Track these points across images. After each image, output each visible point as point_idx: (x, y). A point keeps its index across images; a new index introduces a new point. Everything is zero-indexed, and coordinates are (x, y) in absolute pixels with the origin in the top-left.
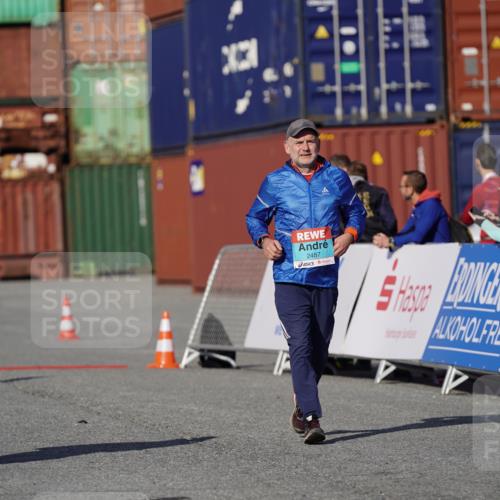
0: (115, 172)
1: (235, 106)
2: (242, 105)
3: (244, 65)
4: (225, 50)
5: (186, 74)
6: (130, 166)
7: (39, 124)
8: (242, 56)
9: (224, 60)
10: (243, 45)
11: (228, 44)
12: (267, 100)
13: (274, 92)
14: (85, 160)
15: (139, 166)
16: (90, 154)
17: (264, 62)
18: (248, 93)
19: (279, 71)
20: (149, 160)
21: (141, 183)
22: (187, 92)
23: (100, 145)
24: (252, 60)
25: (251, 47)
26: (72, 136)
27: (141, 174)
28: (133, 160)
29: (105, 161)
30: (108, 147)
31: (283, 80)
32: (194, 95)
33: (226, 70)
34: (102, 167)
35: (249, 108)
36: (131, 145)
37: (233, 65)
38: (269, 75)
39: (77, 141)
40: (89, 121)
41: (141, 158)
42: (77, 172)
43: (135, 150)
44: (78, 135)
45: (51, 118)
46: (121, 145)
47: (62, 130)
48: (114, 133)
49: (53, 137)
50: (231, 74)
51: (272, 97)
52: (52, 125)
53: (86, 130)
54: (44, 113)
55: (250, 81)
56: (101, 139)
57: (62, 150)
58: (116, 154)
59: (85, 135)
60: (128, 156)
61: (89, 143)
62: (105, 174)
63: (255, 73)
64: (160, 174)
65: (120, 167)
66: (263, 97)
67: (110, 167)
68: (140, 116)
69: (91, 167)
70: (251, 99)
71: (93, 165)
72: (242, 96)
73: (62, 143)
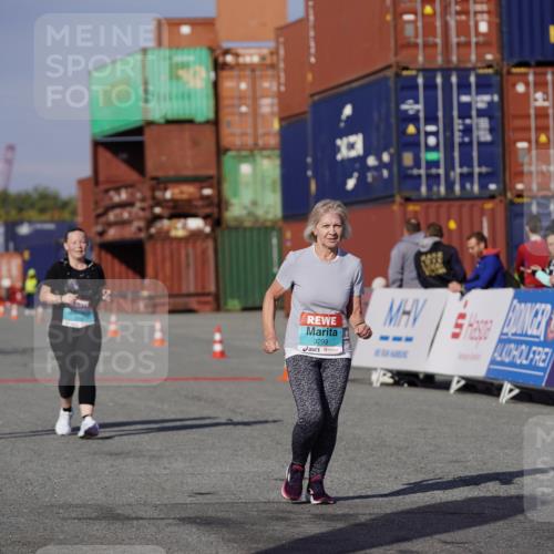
0: (255, 233)
1: (345, 184)
2: (351, 184)
3: (353, 154)
4: (339, 142)
5: (309, 160)
6: (266, 228)
7: (198, 196)
8: (351, 146)
9: (337, 149)
10: (352, 139)
11: (341, 138)
12: (370, 179)
13: (375, 174)
14: (232, 224)
15: (273, 228)
16: (236, 219)
17: (368, 151)
18: (356, 175)
19: (379, 158)
20: (280, 224)
21: (275, 241)
22: (309, 173)
23: (244, 212)
24: (359, 150)
25: (358, 140)
26: (223, 206)
27: (275, 233)
28: (269, 224)
29: (247, 224)
30: (250, 214)
31: (382, 165)
32: (316, 175)
33: (339, 157)
34: (245, 229)
35: (356, 186)
36: (267, 213)
37: (344, 153)
38: (371, 161)
39: (227, 209)
40: (236, 194)
41: (275, 222)
42: (226, 232)
43: (270, 216)
44: (228, 205)
45: (207, 192)
46: (260, 212)
47: (216, 200)
48: (254, 203)
49: (209, 205)
50: (343, 160)
51: (374, 177)
52: (208, 197)
53: (234, 201)
54: (202, 188)
55: (357, 165)
56: (245, 208)
57: (216, 215)
58: (256, 219)
59: (232, 205)
60: (265, 221)
61: (236, 210)
62: (248, 234)
63: (361, 160)
64: (288, 235)
65: (259, 229)
66: (366, 177)
67: (251, 229)
68: (274, 191)
69: (237, 228)
70: (358, 180)
71: (238, 227)
72: (351, 176)
73: (215, 210)
